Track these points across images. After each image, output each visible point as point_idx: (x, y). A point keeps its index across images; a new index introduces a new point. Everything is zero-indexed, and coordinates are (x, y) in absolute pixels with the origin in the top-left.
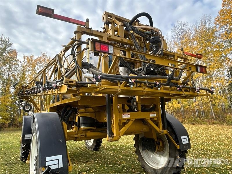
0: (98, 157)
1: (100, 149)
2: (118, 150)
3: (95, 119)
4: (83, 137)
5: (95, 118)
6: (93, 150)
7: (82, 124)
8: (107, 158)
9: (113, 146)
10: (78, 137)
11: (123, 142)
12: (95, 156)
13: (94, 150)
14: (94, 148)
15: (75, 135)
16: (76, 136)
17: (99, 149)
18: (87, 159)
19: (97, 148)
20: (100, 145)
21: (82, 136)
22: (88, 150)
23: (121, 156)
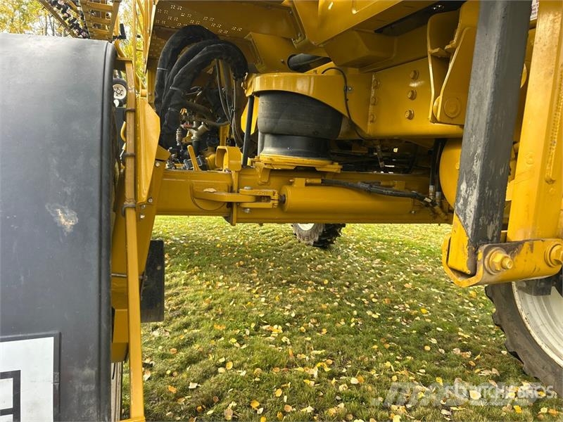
0: (328, 270)
1: (337, 244)
2: (396, 256)
3: (341, 115)
4: (268, 205)
5: (342, 110)
6: (314, 246)
7: (267, 137)
8: (361, 283)
9: (379, 240)
10: (238, 204)
11: (411, 232)
12: (320, 266)
13: (316, 244)
14: (317, 238)
15: (224, 194)
16: (229, 197)
17: (332, 245)
18: (291, 272)
19: (326, 241)
20: (337, 235)
21: (259, 199)
22: (299, 242)
23: (408, 282)
